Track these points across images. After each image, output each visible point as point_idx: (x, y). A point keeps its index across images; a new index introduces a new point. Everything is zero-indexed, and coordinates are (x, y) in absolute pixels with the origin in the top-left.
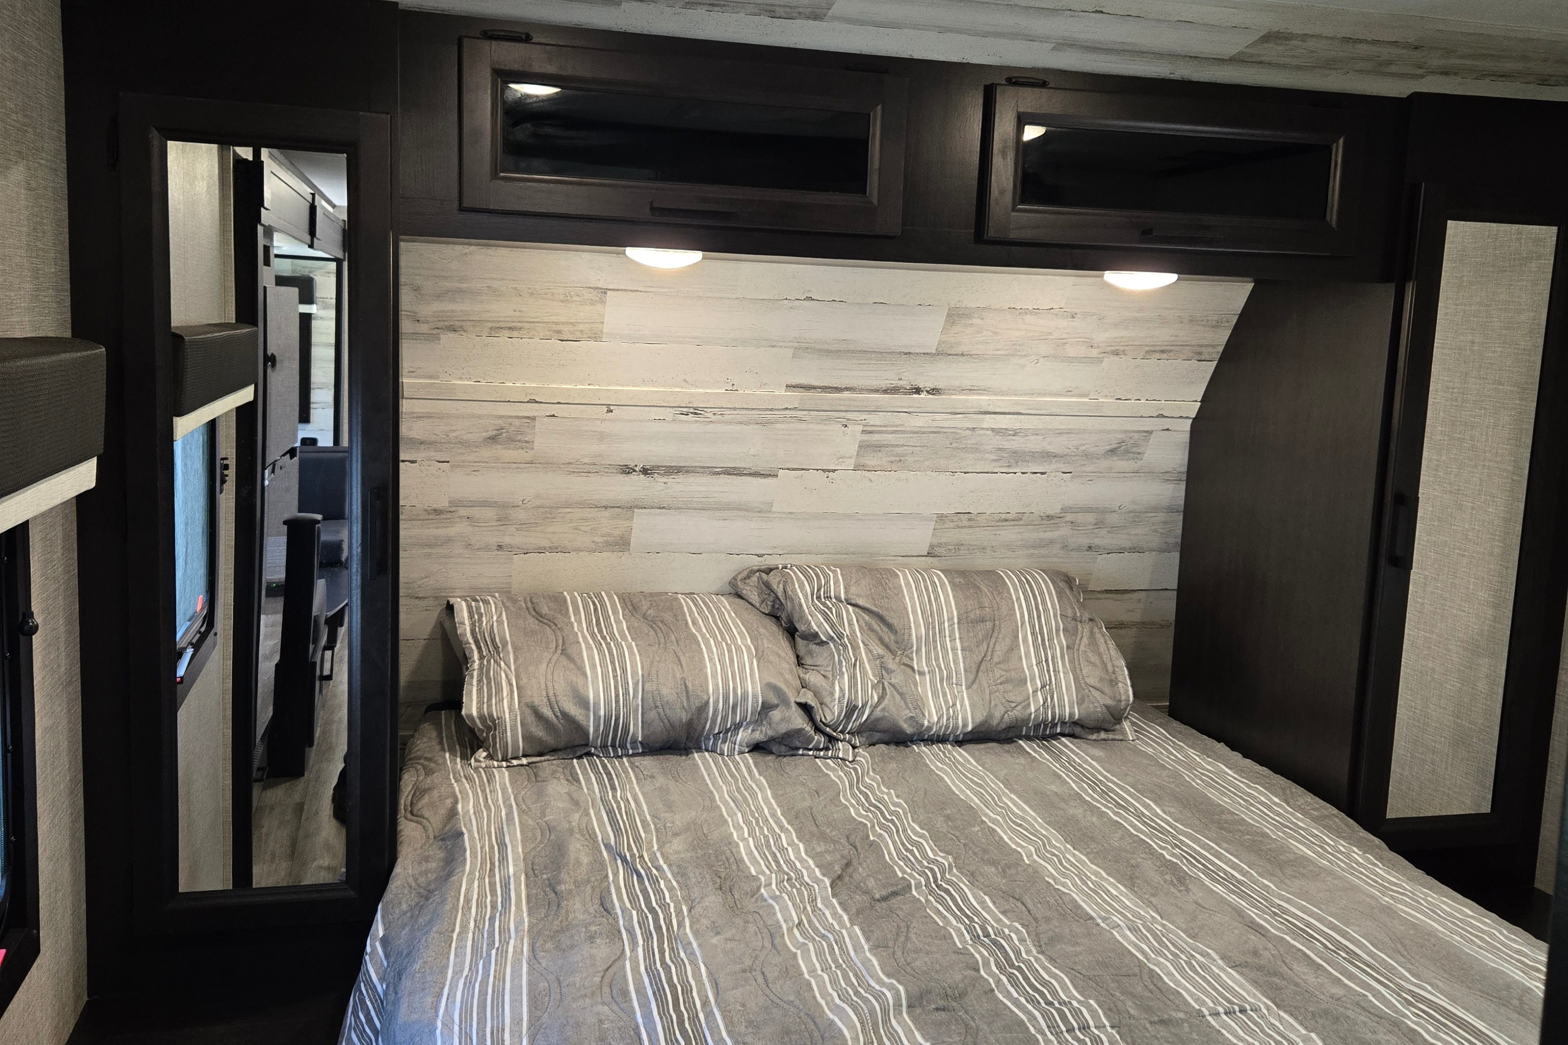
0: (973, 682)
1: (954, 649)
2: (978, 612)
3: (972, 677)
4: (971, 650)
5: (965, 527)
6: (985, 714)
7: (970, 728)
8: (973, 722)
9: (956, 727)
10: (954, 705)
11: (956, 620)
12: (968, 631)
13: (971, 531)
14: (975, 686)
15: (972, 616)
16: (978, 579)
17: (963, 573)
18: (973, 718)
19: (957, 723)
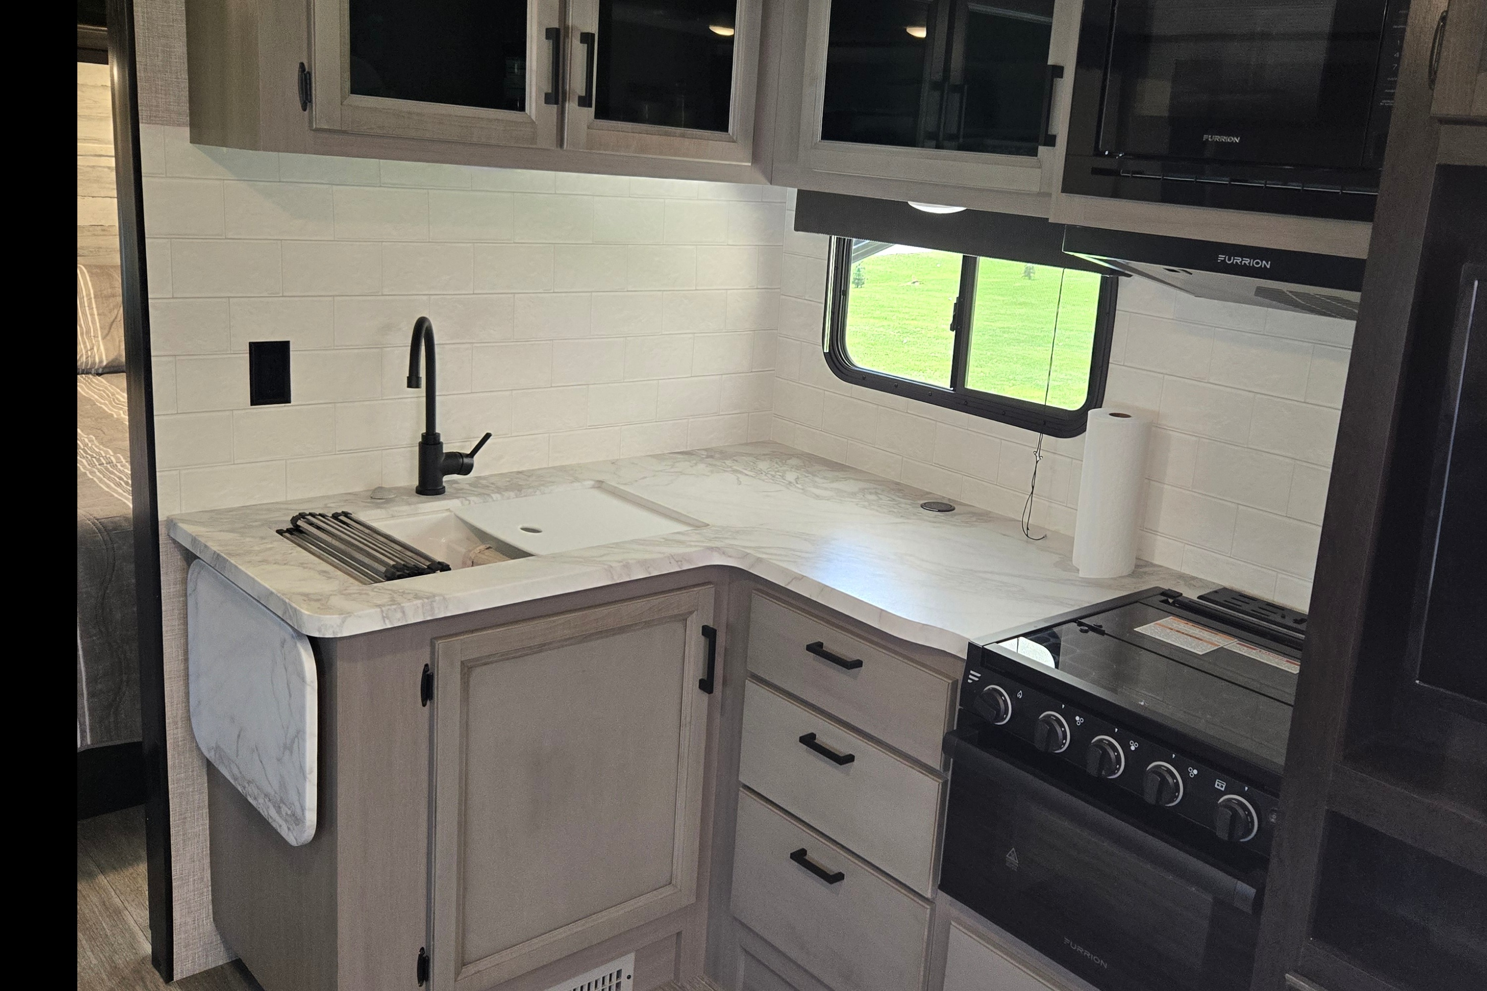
0: (107, 335)
1: (92, 315)
2: (109, 290)
3: (106, 331)
4: (105, 315)
5: (100, 235)
6: (115, 354)
7: (105, 363)
8: (107, 360)
9: (94, 363)
10: (92, 349)
11: (92, 296)
12: (103, 303)
13: (105, 238)
14: (108, 338)
15: (105, 292)
16: (112, 270)
17: (100, 267)
18: (106, 356)
19: (94, 360)
